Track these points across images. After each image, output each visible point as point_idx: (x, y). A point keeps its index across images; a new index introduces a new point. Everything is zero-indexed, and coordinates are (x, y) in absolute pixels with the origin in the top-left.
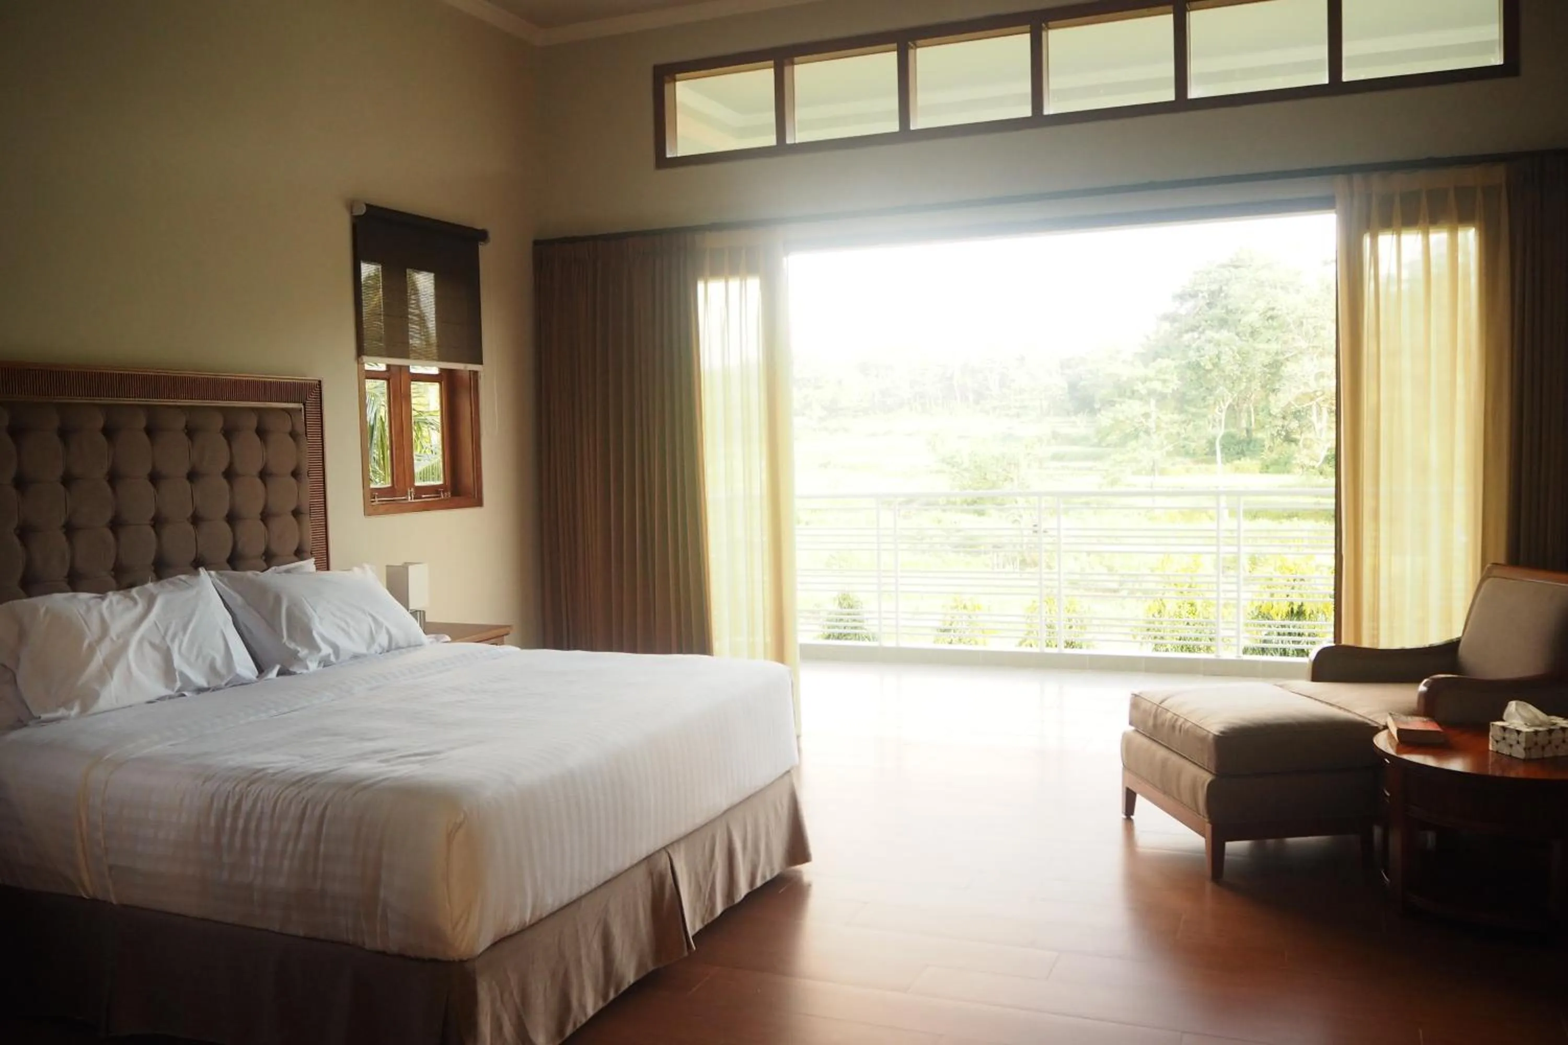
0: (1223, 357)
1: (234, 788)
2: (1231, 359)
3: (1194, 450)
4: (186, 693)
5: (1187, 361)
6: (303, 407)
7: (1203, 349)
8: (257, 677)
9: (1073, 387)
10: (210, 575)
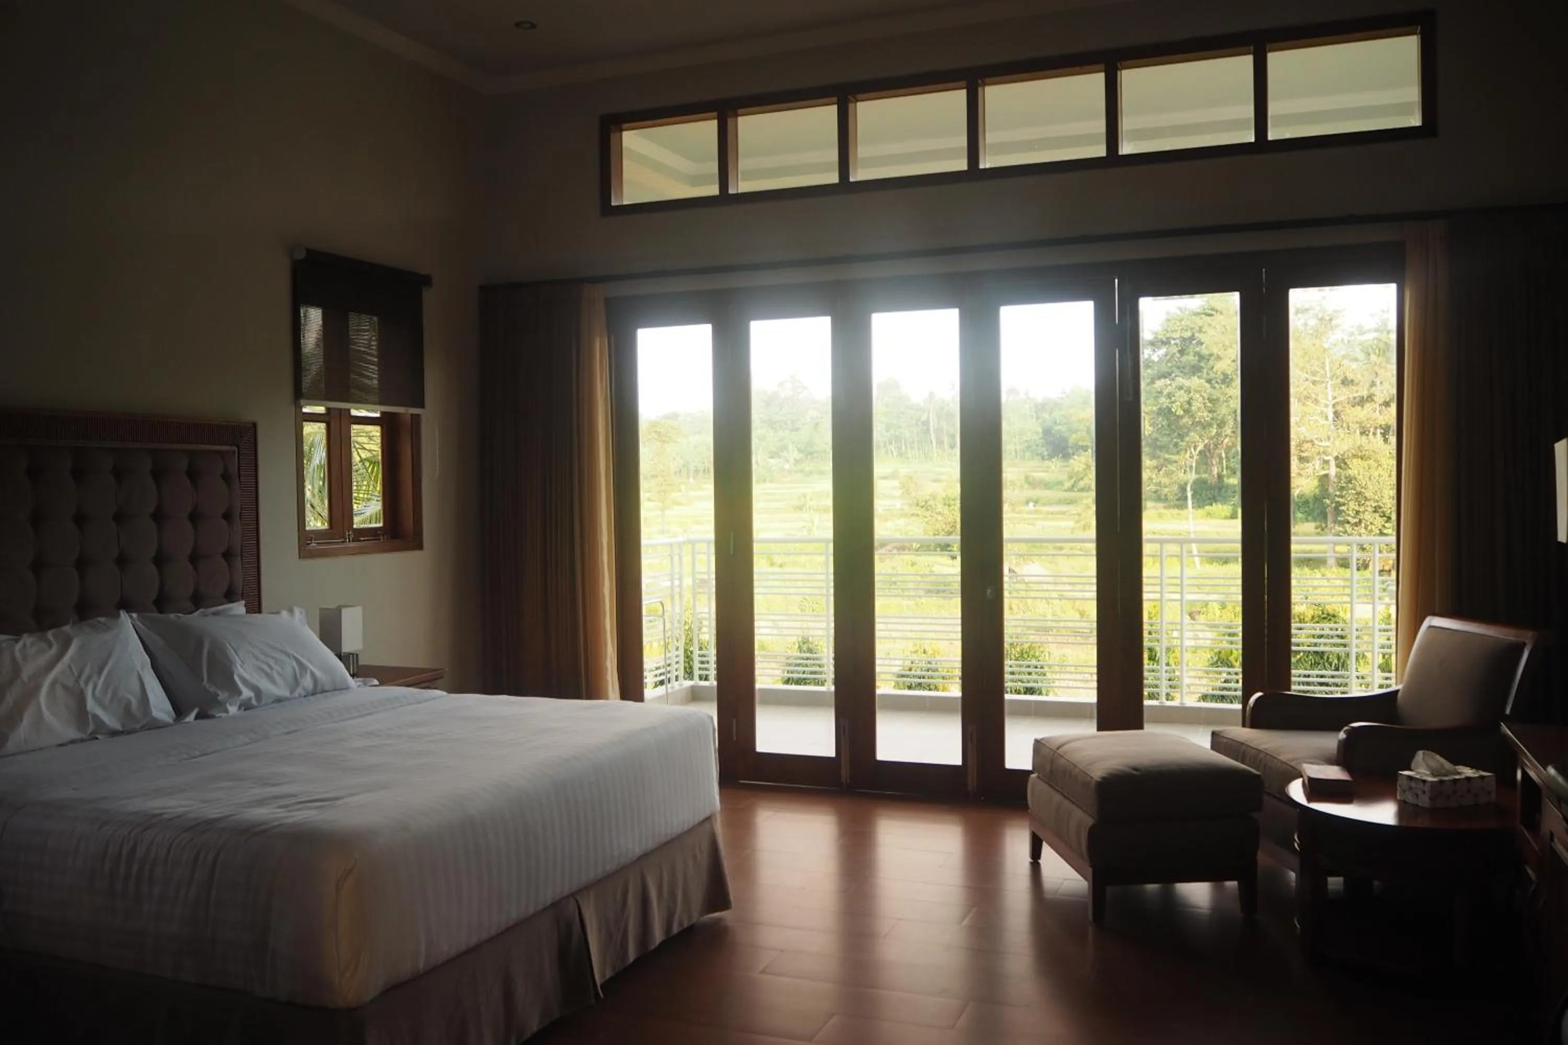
0: (1194, 403)
1: (129, 833)
2: (1202, 406)
3: (1166, 495)
4: (98, 736)
5: (1158, 407)
6: (236, 449)
7: (1174, 396)
8: (175, 720)
9: (1047, 432)
10: (131, 617)
